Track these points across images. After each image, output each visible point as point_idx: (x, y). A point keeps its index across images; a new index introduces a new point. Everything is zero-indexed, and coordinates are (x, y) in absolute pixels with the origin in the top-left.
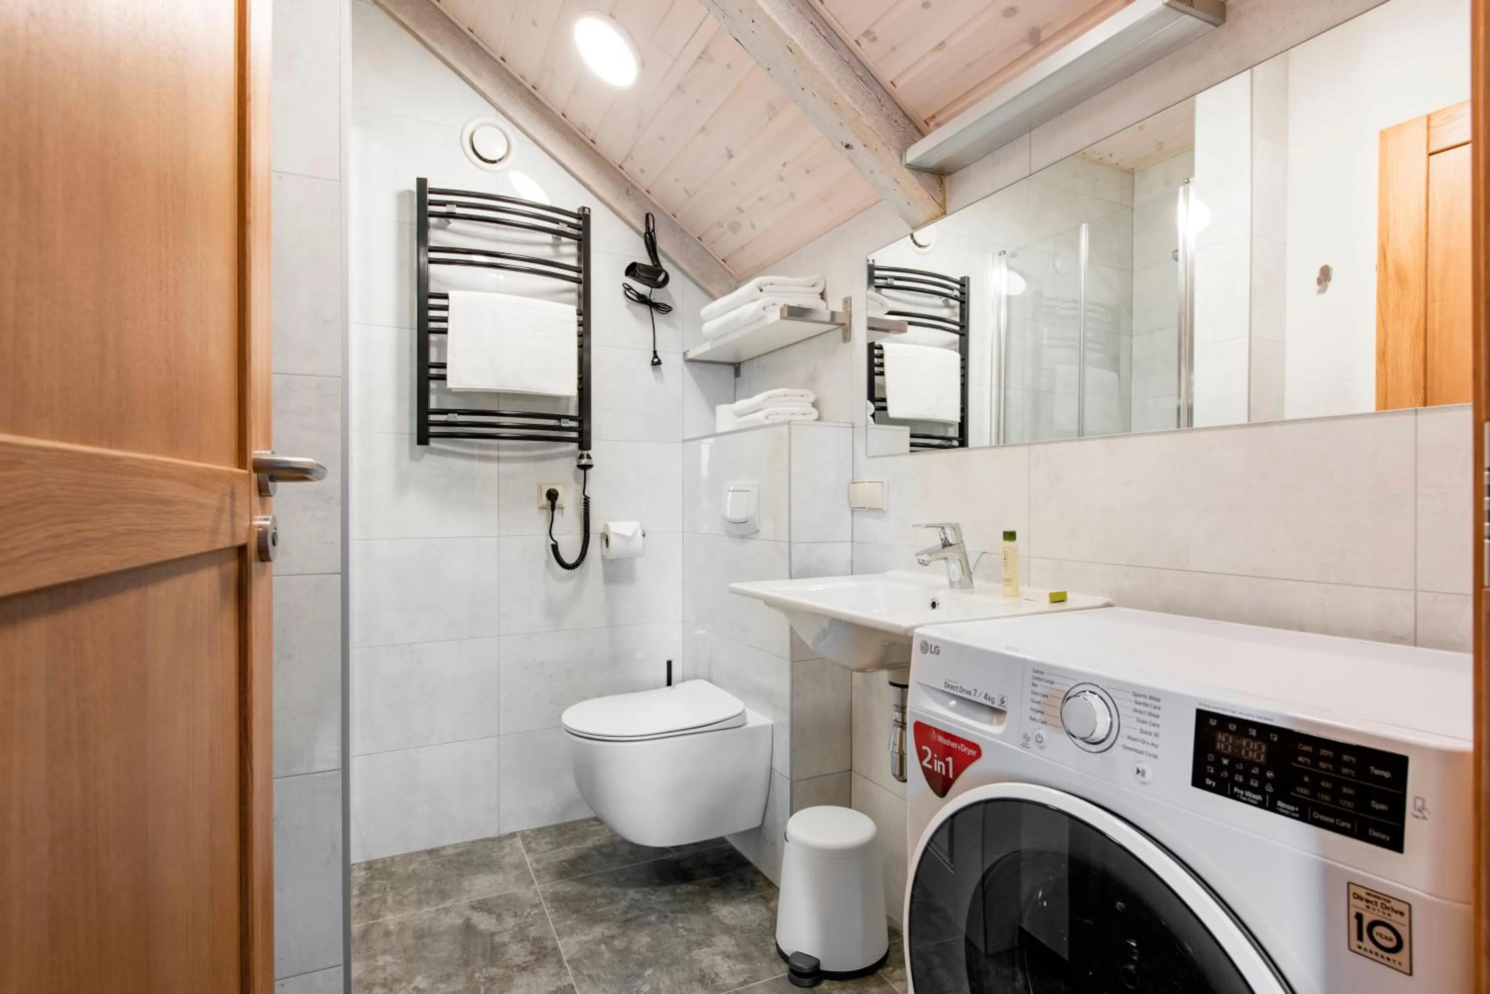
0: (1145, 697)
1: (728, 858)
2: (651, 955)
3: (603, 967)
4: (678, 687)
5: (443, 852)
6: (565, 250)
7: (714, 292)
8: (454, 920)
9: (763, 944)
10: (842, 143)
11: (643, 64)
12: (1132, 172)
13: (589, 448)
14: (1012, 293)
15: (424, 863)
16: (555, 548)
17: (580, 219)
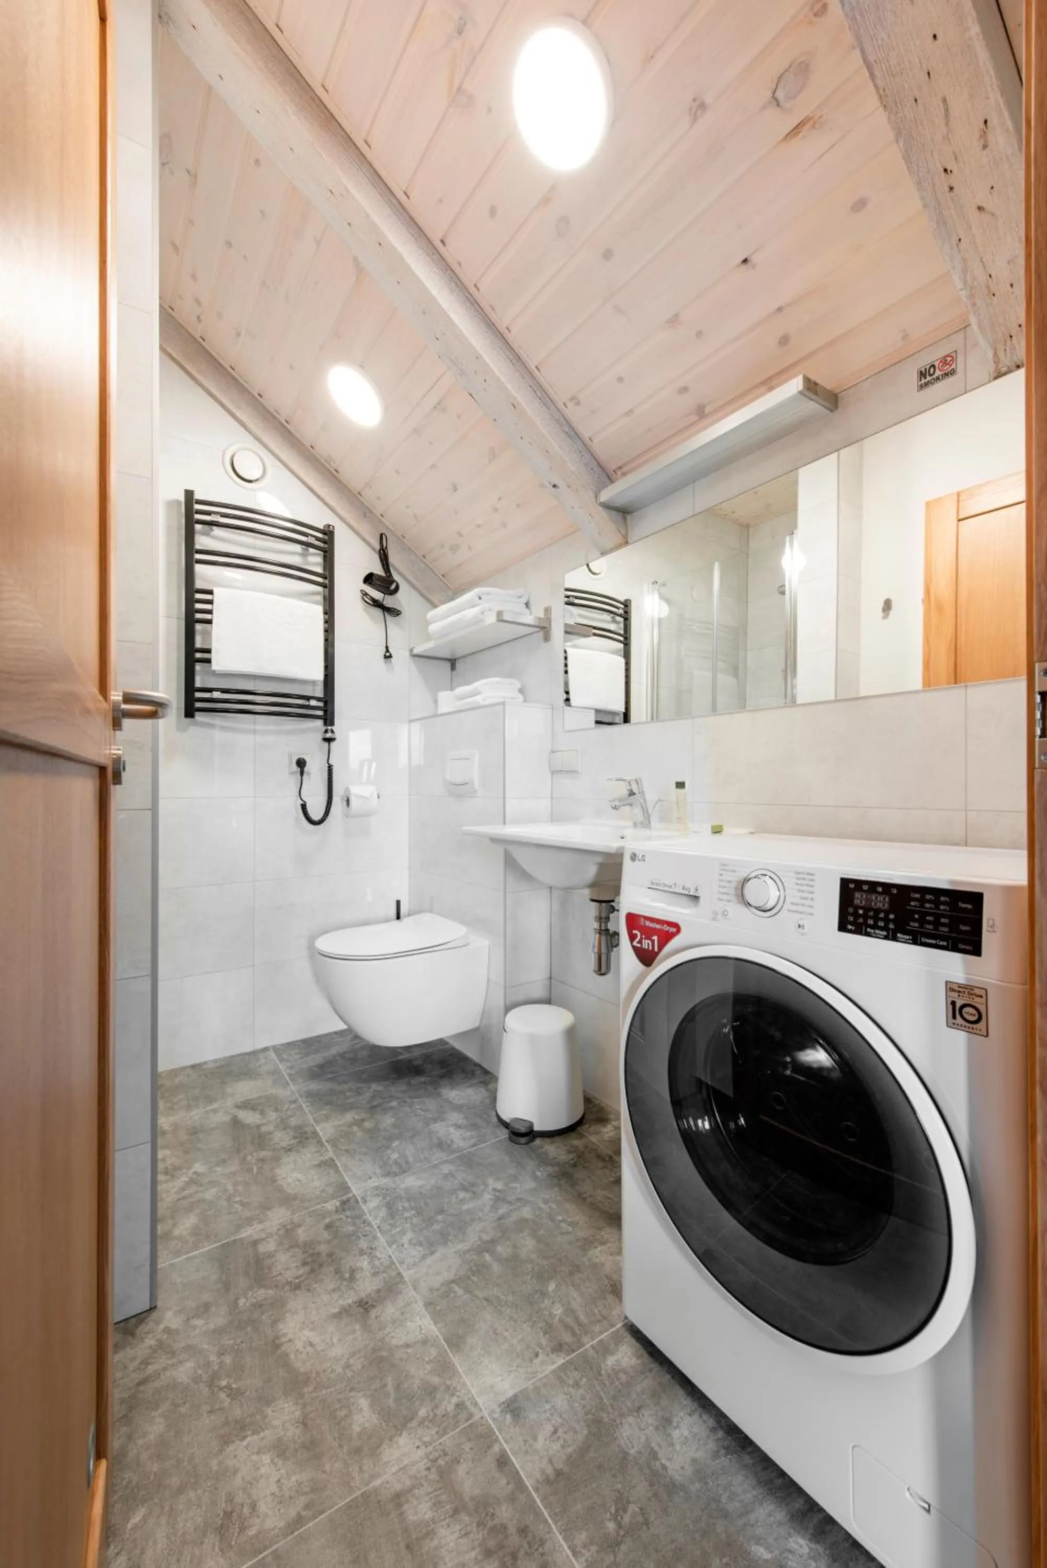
0: (804, 874)
1: (450, 1055)
2: (397, 1131)
3: (357, 1143)
4: (405, 921)
5: (205, 1067)
6: (311, 559)
7: (436, 601)
8: (222, 1118)
9: (485, 1116)
10: (550, 483)
11: (387, 409)
12: (747, 526)
13: (332, 724)
14: (662, 616)
15: (188, 1076)
16: (304, 807)
17: (325, 534)
